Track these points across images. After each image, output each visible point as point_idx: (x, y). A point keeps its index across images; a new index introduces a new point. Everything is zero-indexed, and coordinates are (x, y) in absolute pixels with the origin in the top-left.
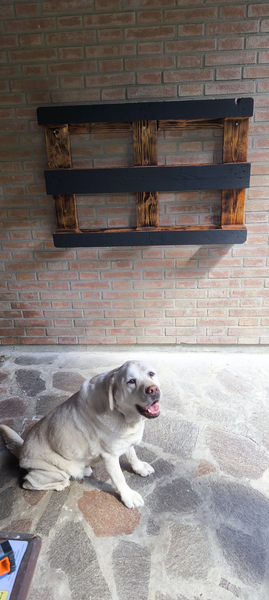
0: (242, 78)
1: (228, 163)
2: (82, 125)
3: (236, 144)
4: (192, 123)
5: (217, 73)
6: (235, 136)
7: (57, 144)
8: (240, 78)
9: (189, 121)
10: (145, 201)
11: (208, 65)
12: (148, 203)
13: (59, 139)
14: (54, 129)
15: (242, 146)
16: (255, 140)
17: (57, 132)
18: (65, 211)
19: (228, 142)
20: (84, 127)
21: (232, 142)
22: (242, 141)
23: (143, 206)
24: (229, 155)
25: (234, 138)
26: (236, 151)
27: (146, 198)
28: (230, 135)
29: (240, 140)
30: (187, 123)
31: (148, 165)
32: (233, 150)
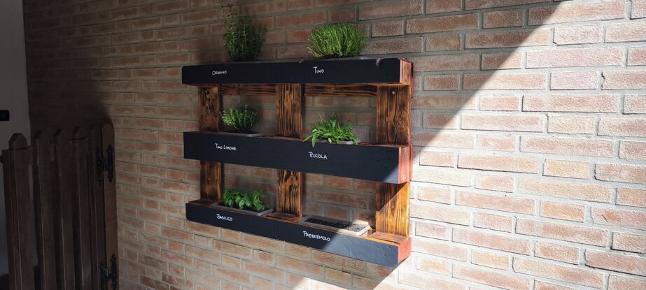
0: (406, 34)
1: (383, 144)
2: (232, 85)
3: (392, 119)
4: (341, 89)
5: (374, 28)
6: (391, 109)
7: (207, 105)
8: (403, 34)
9: (337, 86)
10: (286, 180)
11: (363, 19)
12: (288, 183)
13: (209, 100)
14: (206, 89)
15: (400, 122)
16: (425, 116)
17: (208, 92)
18: (209, 179)
19: (381, 117)
20: (233, 88)
21: (387, 116)
22: (400, 116)
23: (283, 186)
24: (384, 133)
25: (390, 111)
26: (393, 128)
27: (287, 177)
28: (385, 107)
29: (398, 114)
30: (336, 89)
31: (290, 137)
32: (389, 127)
